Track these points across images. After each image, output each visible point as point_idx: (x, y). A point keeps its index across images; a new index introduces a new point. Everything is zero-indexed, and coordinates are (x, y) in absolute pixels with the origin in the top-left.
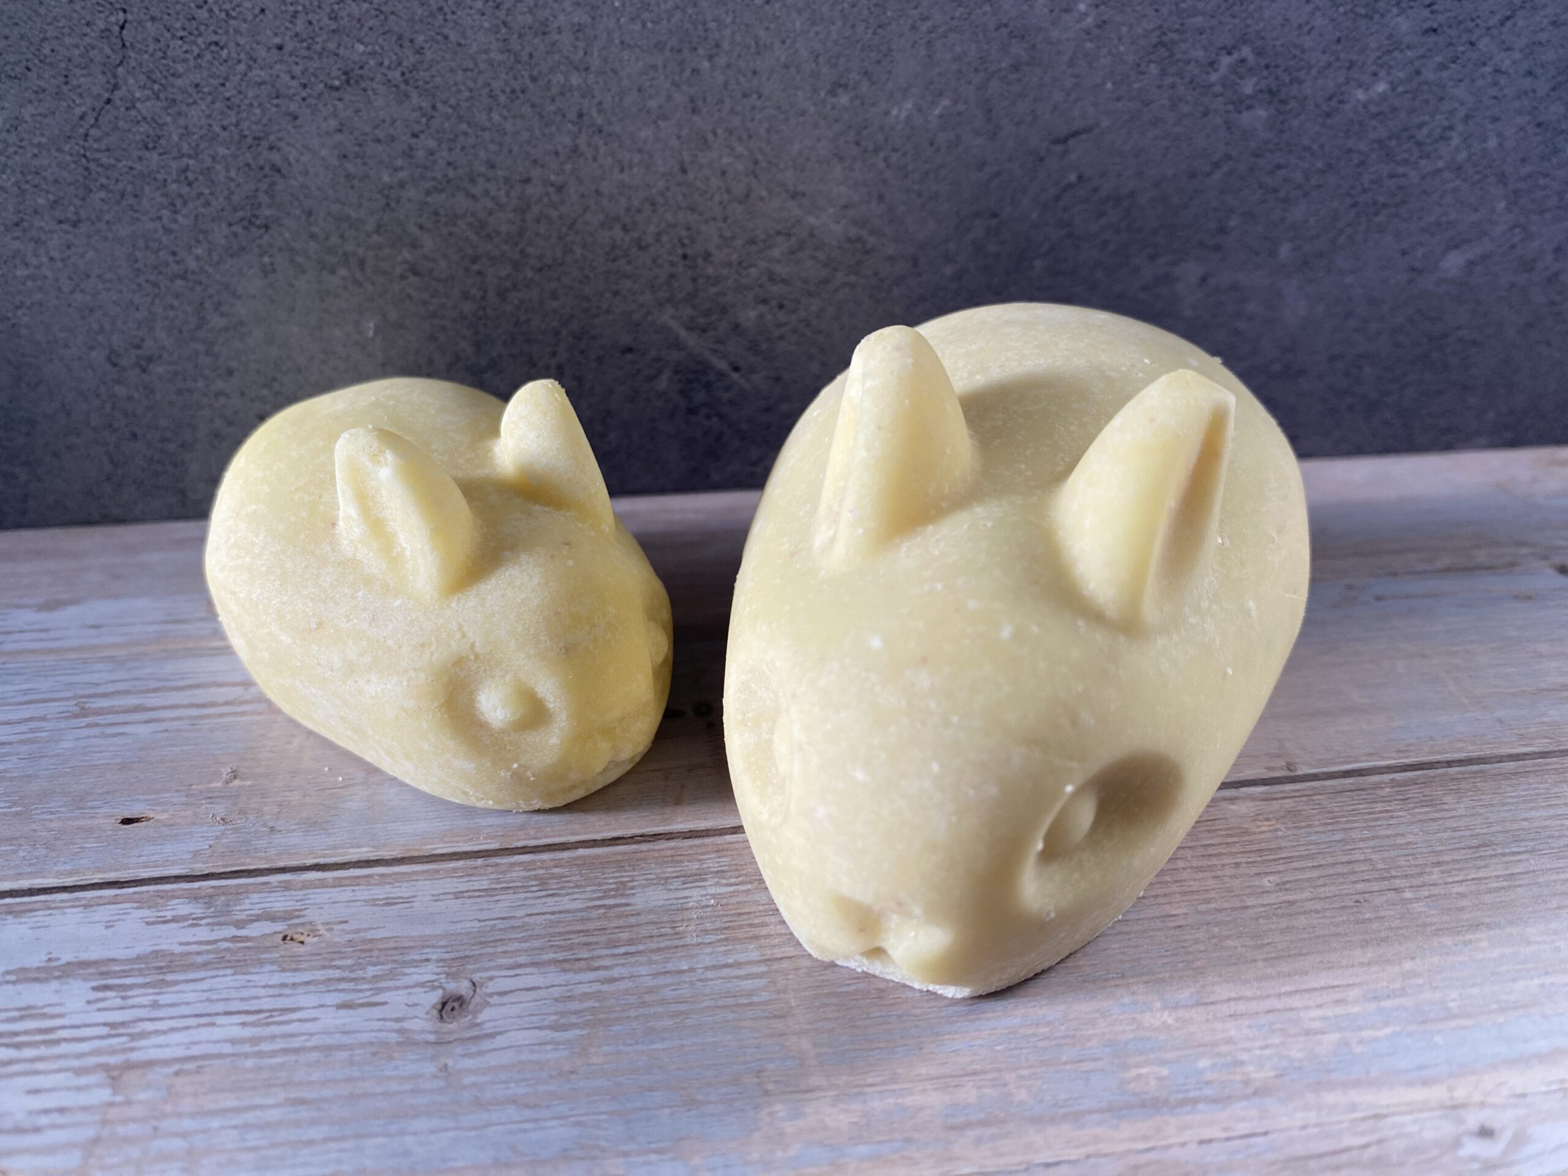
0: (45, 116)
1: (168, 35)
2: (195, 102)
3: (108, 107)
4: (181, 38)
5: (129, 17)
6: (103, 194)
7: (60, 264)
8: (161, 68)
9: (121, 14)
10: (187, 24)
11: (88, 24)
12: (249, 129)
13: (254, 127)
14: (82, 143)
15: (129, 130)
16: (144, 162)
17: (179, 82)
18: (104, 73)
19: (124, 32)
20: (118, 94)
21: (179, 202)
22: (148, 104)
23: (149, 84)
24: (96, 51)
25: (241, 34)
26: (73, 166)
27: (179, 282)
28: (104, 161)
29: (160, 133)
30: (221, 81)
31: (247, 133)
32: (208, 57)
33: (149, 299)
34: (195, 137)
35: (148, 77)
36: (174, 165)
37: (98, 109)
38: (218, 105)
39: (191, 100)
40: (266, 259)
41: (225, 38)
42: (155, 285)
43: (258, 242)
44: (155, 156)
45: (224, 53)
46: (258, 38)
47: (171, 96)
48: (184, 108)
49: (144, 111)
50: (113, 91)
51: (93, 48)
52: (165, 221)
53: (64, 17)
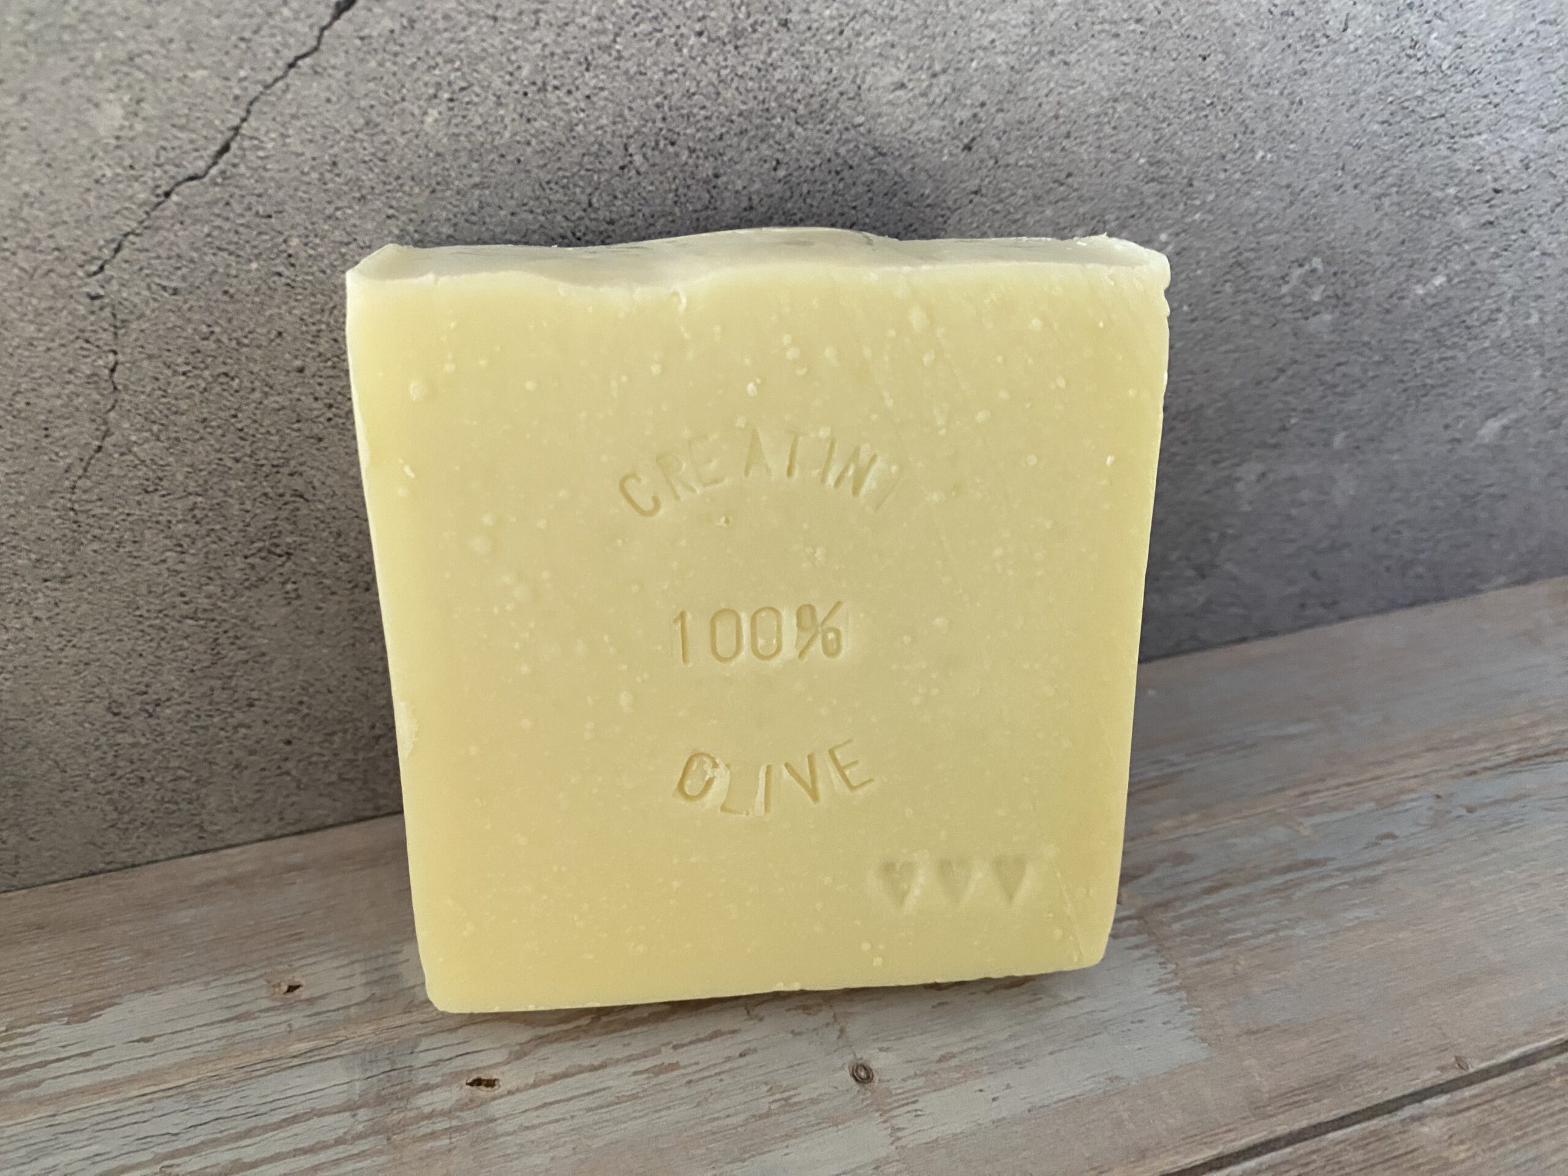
0: (23, 473)
1: (169, 372)
2: (202, 438)
3: (100, 455)
4: (184, 374)
5: (120, 357)
6: (96, 546)
7: (47, 623)
8: (161, 407)
9: (111, 357)
10: (191, 359)
11: (70, 372)
12: (266, 458)
13: (272, 455)
14: (68, 496)
15: (125, 476)
16: (144, 507)
17: (184, 418)
18: (93, 421)
19: (116, 375)
20: (109, 440)
21: (186, 542)
22: (146, 446)
23: (147, 426)
24: (81, 400)
25: (255, 361)
26: (58, 521)
27: (191, 622)
28: (97, 511)
29: (160, 474)
30: (233, 412)
31: (264, 462)
32: (217, 389)
33: (154, 644)
34: (204, 473)
35: (146, 419)
36: (179, 505)
37: (87, 458)
38: (229, 436)
39: (197, 436)
40: (289, 587)
41: (236, 367)
42: (163, 629)
43: (281, 570)
44: (156, 497)
45: (235, 384)
46: (276, 363)
47: (174, 435)
48: (189, 445)
49: (142, 455)
50: (104, 438)
51: (78, 396)
52: (170, 563)
53: (42, 367)
